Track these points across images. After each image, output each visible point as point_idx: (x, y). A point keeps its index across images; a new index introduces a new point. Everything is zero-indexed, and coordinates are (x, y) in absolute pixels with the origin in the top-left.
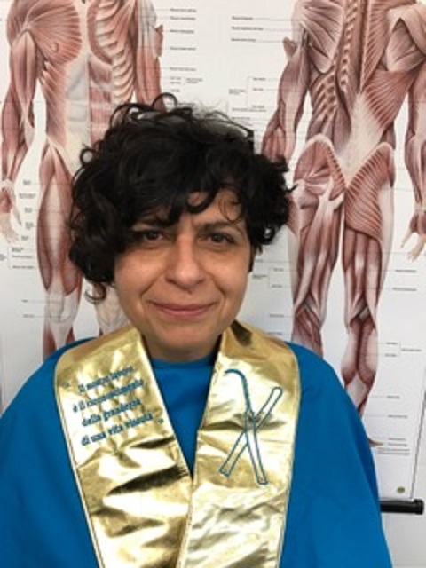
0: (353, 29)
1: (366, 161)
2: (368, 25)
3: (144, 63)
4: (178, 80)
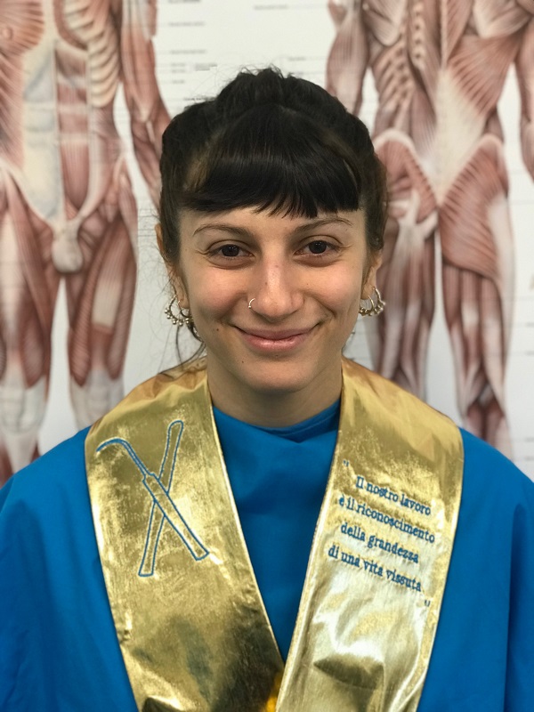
3: (132, 47)
4: (181, 68)
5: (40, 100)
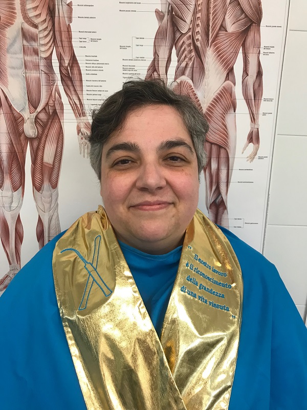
0: (202, 3)
1: (216, 94)
3: (60, 28)
4: (84, 40)
5: (15, 53)
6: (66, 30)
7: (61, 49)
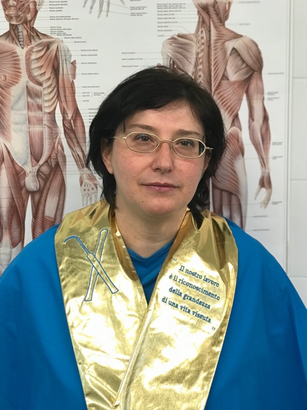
0: (203, 56)
2: (213, 53)
3: (64, 85)
4: (88, 94)
5: (19, 110)
6: (70, 86)
7: (64, 105)
